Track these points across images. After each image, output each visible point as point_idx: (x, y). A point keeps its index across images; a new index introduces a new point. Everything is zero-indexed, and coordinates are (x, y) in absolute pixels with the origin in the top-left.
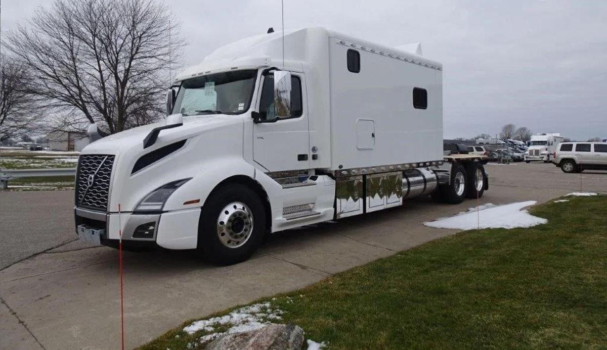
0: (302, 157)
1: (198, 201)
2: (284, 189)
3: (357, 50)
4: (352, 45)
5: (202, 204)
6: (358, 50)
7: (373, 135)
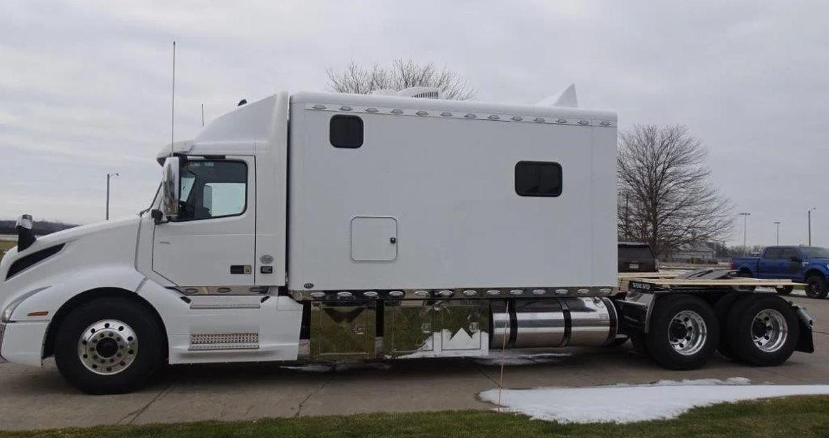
0: (237, 270)
1: (46, 313)
2: (192, 310)
3: (355, 114)
4: (341, 109)
5: (50, 317)
6: (360, 116)
7: (393, 241)
